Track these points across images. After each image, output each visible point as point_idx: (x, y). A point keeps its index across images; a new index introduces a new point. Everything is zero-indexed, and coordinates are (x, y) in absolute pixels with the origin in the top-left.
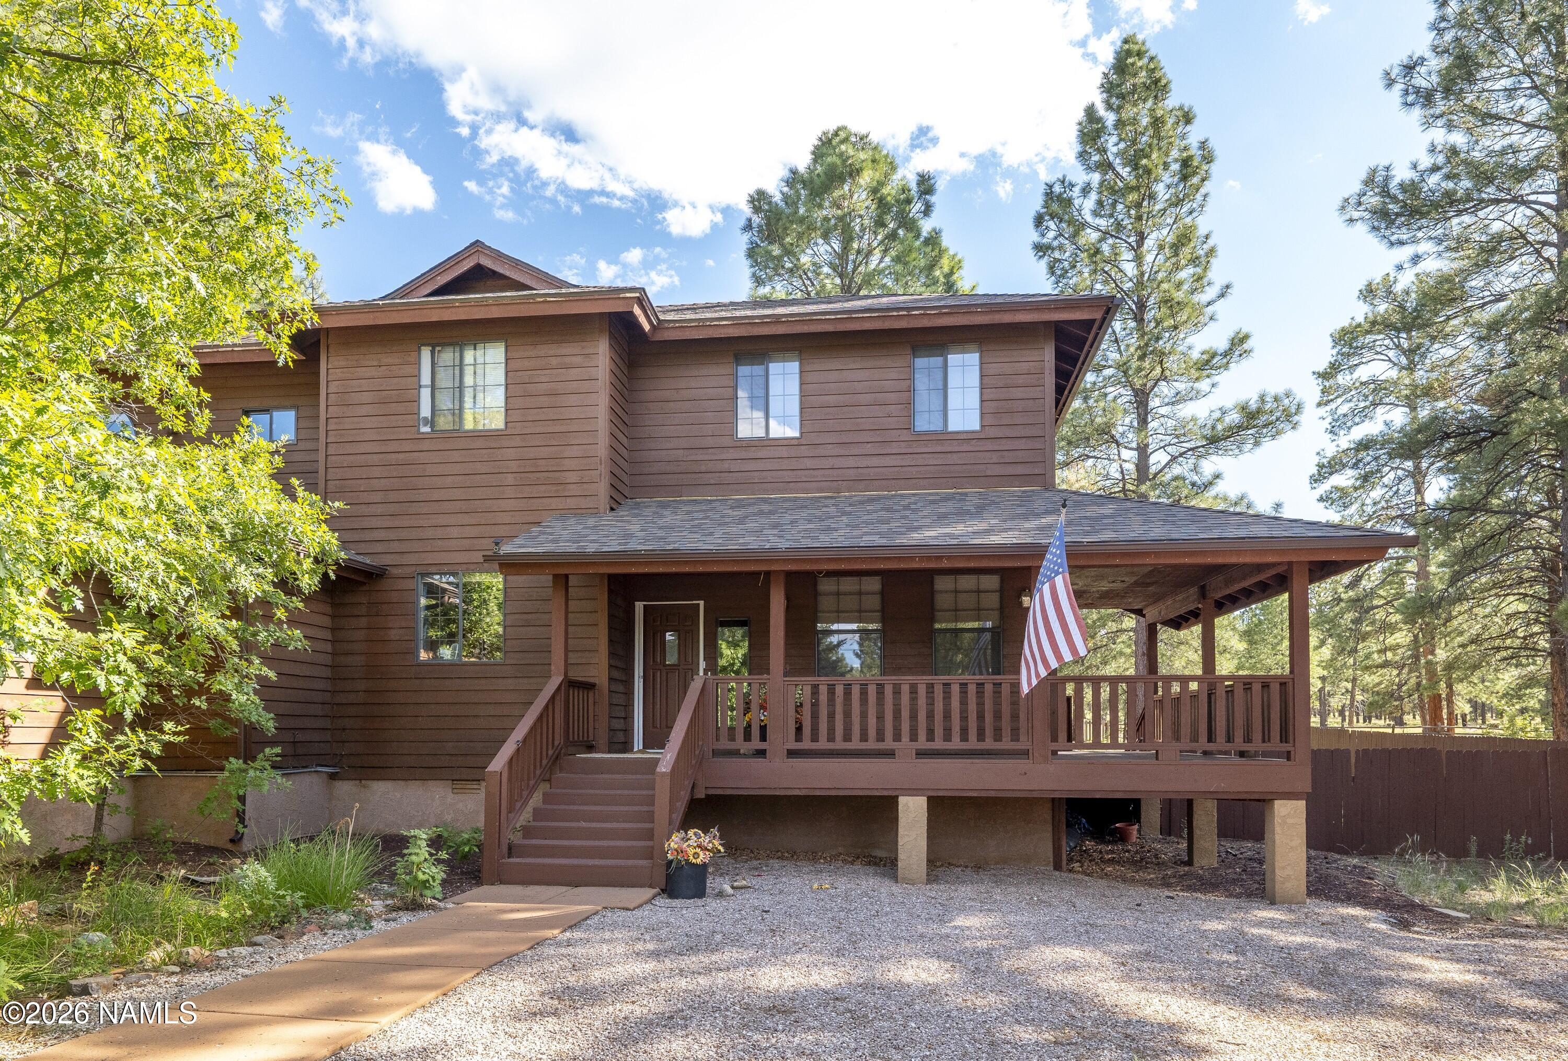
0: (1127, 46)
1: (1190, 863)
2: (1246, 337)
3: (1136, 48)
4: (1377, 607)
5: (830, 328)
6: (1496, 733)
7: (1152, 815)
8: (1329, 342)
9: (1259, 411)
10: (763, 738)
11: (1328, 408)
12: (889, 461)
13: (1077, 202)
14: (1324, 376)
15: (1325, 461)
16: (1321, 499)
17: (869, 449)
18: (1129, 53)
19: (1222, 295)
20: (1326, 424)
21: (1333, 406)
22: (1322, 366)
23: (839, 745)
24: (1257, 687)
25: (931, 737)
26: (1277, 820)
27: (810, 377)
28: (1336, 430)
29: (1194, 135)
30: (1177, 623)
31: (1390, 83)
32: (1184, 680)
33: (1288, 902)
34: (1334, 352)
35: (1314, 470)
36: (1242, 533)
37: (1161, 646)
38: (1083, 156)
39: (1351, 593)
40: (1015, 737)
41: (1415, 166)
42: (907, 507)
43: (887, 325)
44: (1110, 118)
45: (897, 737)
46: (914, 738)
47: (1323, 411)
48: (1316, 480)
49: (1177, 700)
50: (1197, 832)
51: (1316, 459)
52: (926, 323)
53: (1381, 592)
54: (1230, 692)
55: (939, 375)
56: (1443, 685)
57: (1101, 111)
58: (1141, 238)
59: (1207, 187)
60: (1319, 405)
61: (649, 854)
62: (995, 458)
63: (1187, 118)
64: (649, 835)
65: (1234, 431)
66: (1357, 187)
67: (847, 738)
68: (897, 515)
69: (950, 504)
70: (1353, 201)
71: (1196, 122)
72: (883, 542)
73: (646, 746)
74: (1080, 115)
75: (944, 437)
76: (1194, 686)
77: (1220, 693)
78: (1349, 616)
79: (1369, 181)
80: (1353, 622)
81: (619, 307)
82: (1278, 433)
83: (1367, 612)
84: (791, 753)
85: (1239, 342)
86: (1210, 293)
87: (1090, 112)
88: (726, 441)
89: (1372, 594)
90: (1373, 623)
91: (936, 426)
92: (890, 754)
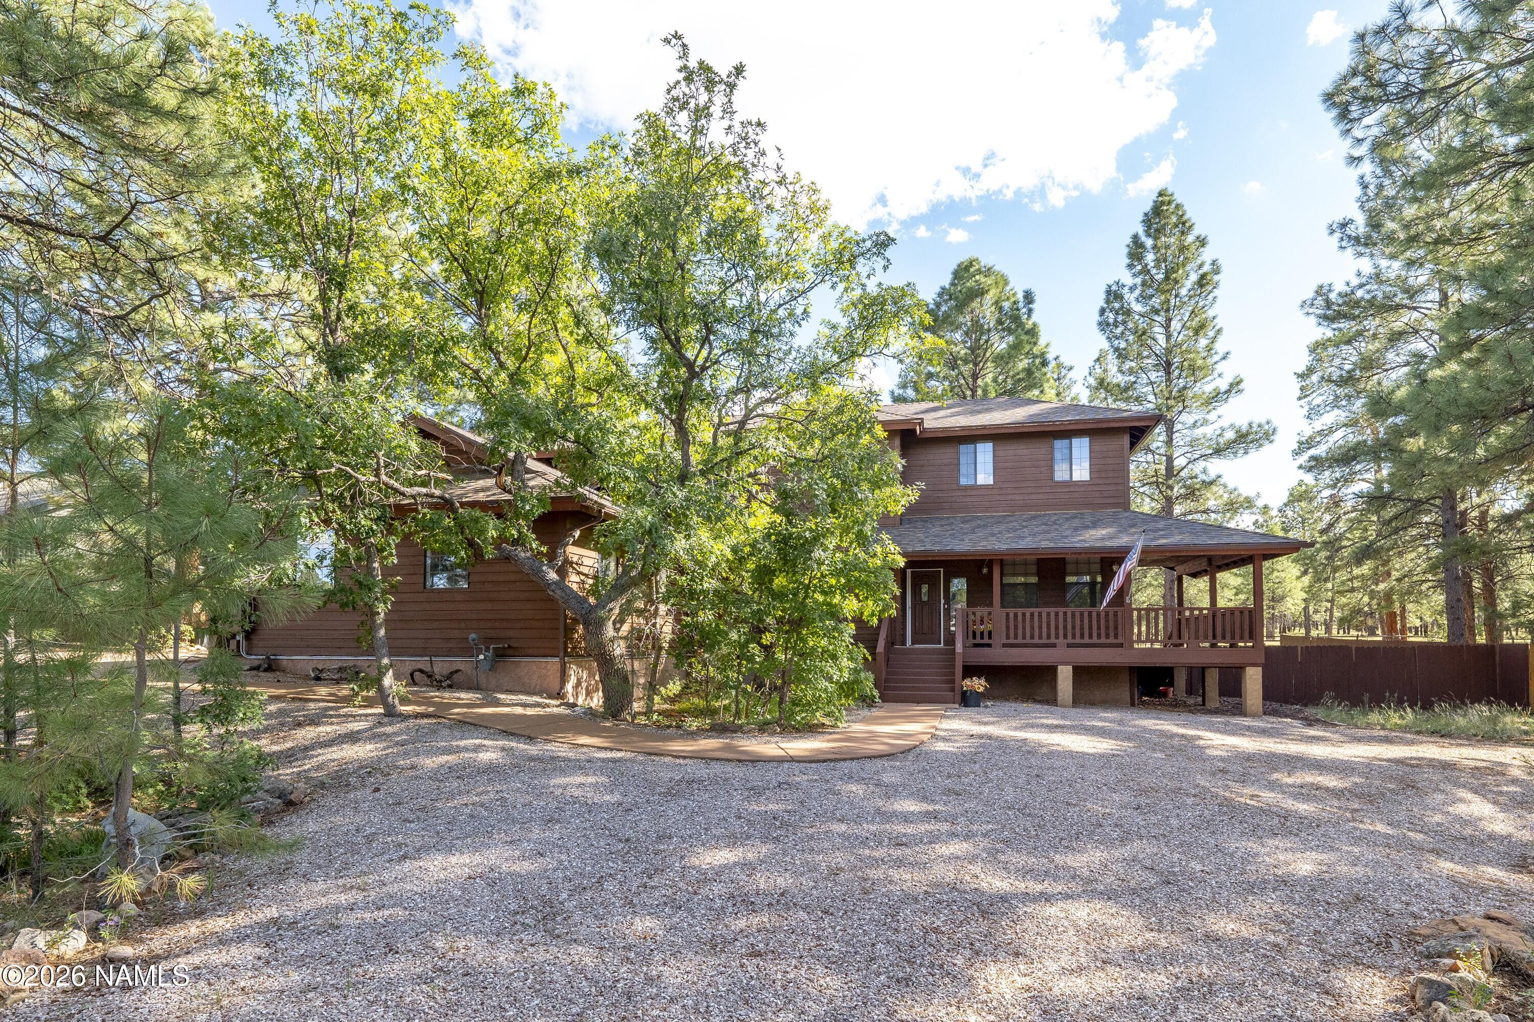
0: (1160, 199)
1: (1204, 704)
2: (1241, 381)
3: (1167, 198)
4: (1345, 547)
5: (1012, 431)
6: (1436, 640)
7: (1181, 679)
8: (1306, 352)
9: (1248, 434)
10: (990, 638)
11: (1306, 400)
12: (1040, 496)
13: (1126, 297)
14: (1302, 376)
15: (1304, 439)
16: (1300, 467)
17: (1030, 490)
18: (1163, 203)
19: (1224, 358)
20: (1305, 411)
21: (1309, 398)
22: (1301, 369)
23: (1028, 640)
24: (1237, 613)
25: (1074, 637)
26: (1248, 677)
27: (1000, 453)
28: (1312, 416)
29: (1207, 255)
30: (1194, 575)
31: (1332, 232)
32: (1201, 609)
33: (1254, 716)
34: (1311, 358)
35: (1296, 446)
36: (1229, 541)
37: (1185, 585)
38: (1130, 266)
39: (1324, 538)
40: (1116, 637)
41: (1348, 284)
42: (1055, 523)
43: (1042, 429)
44: (1149, 242)
45: (1057, 637)
46: (1065, 637)
47: (1302, 402)
48: (1297, 453)
49: (1197, 618)
50: (1207, 688)
51: (1297, 438)
52: (1062, 428)
53: (1348, 535)
54: (1223, 615)
55: (1067, 451)
56: (1397, 605)
57: (1143, 238)
58: (1169, 320)
59: (1216, 292)
60: (1300, 399)
61: (953, 690)
62: (1097, 495)
63: (1202, 242)
64: (953, 681)
65: (1230, 445)
66: (1311, 295)
67: (1032, 637)
68: (1052, 528)
69: (1077, 520)
70: (1308, 303)
71: (1208, 247)
72: (1052, 545)
73: (913, 643)
74: (1128, 240)
75: (1070, 484)
76: (1205, 612)
77: (1219, 615)
78: (1324, 554)
79: (1318, 292)
80: (1326, 558)
81: (910, 427)
82: (1261, 446)
83: (1337, 551)
84: (1004, 646)
85: (1235, 386)
86: (1216, 358)
87: (1136, 237)
88: (955, 487)
89: (1341, 537)
90: (1341, 559)
91: (1067, 478)
92: (1054, 646)
